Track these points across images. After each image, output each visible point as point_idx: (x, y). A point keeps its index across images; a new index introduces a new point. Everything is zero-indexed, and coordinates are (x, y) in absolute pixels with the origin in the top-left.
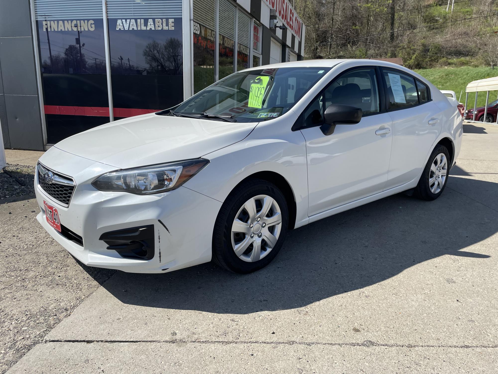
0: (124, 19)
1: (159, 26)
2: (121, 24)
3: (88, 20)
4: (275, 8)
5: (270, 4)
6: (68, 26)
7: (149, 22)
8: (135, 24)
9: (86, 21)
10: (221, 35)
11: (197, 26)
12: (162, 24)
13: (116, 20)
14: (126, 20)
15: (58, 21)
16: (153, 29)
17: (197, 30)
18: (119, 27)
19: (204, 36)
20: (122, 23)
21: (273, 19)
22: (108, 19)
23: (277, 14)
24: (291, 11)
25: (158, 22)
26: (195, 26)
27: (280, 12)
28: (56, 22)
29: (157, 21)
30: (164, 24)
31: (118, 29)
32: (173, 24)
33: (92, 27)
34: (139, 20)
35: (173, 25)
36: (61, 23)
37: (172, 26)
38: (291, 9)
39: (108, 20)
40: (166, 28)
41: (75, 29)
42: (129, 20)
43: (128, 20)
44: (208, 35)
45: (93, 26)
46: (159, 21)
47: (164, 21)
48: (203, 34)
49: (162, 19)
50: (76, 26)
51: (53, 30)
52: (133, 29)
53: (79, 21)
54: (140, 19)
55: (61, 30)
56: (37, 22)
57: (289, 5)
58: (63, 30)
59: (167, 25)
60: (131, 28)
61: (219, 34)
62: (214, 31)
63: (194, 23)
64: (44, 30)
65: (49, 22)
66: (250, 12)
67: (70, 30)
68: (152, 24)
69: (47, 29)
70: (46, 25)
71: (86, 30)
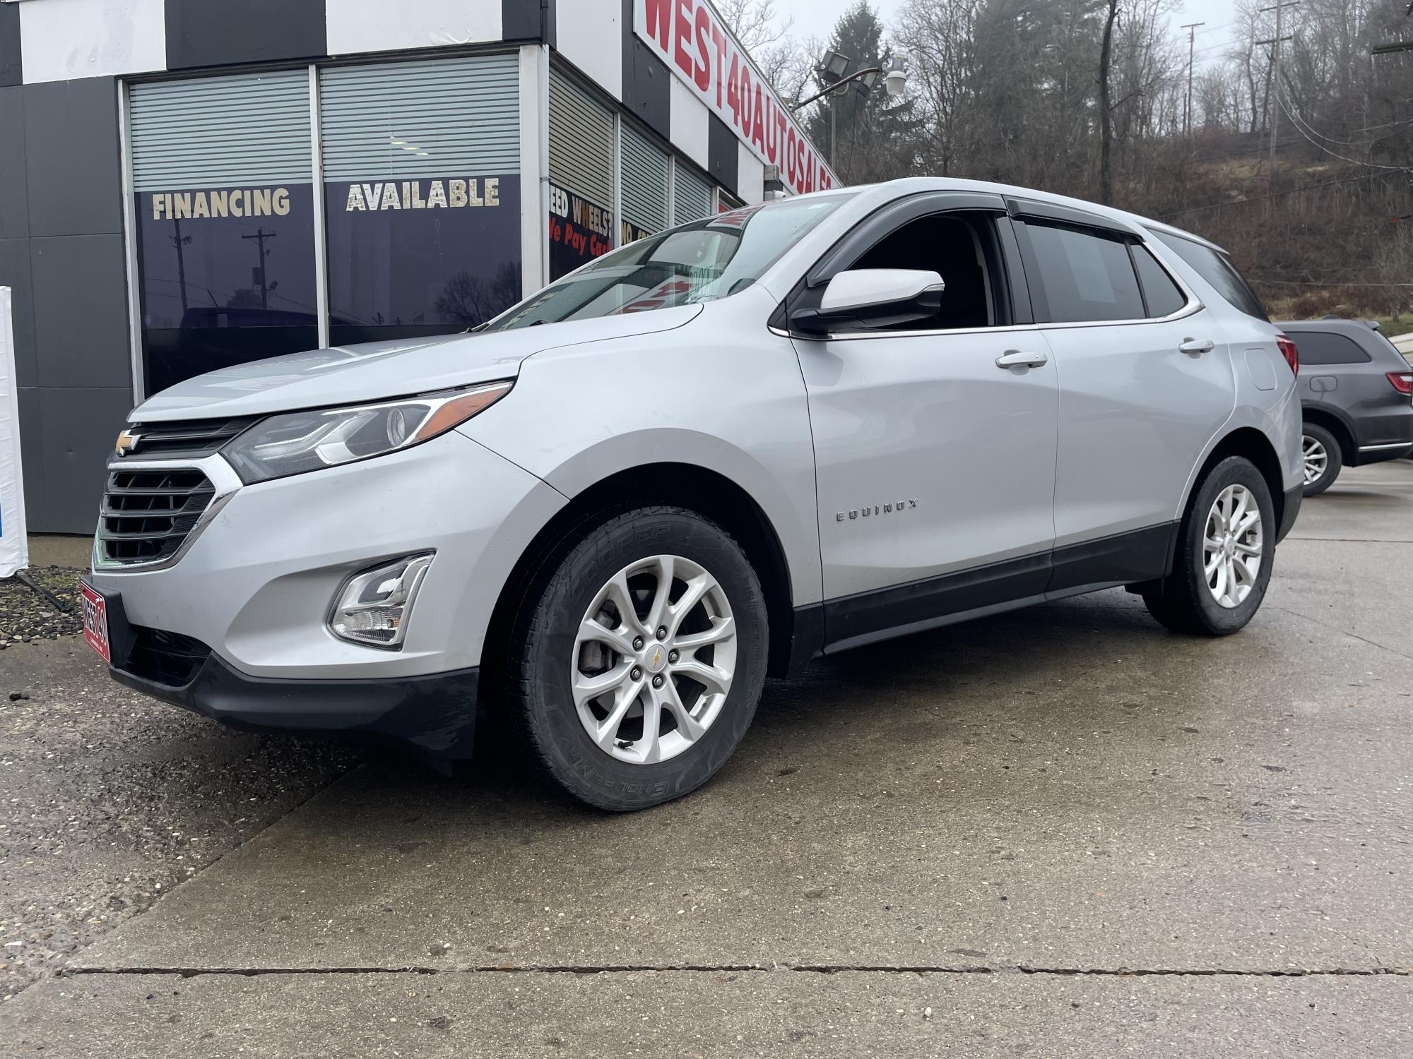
0: (366, 182)
1: (458, 199)
2: (360, 197)
3: (273, 189)
4: (777, 162)
5: (763, 152)
6: (220, 206)
7: (432, 187)
8: (396, 194)
9: (267, 192)
10: (627, 223)
11: (560, 198)
12: (467, 192)
13: (346, 186)
14: (372, 184)
15: (193, 193)
16: (444, 205)
17: (560, 207)
18: (354, 204)
19: (579, 223)
20: (363, 194)
21: (772, 190)
22: (325, 184)
23: (784, 178)
24: (823, 172)
25: (458, 188)
26: (554, 195)
27: (792, 175)
28: (187, 196)
29: (455, 184)
30: (473, 192)
31: (352, 209)
32: (497, 190)
33: (282, 207)
34: (406, 185)
35: (497, 194)
36: (201, 197)
37: (494, 197)
38: (822, 168)
40: (476, 202)
41: (237, 213)
42: (381, 185)
43: (377, 185)
44: (591, 220)
45: (286, 203)
46: (460, 184)
47: (471, 184)
48: (577, 217)
49: (466, 179)
50: (240, 203)
51: (178, 216)
52: (391, 207)
53: (249, 192)
54: (410, 181)
55: (201, 215)
56: (138, 196)
57: (817, 159)
58: (206, 215)
59: (481, 193)
60: (387, 205)
61: (622, 220)
62: (608, 212)
63: (553, 188)
64: (157, 216)
65: (168, 196)
66: (707, 169)
67: (225, 214)
68: (441, 194)
69: (163, 213)
70: (163, 203)
71: (268, 213)
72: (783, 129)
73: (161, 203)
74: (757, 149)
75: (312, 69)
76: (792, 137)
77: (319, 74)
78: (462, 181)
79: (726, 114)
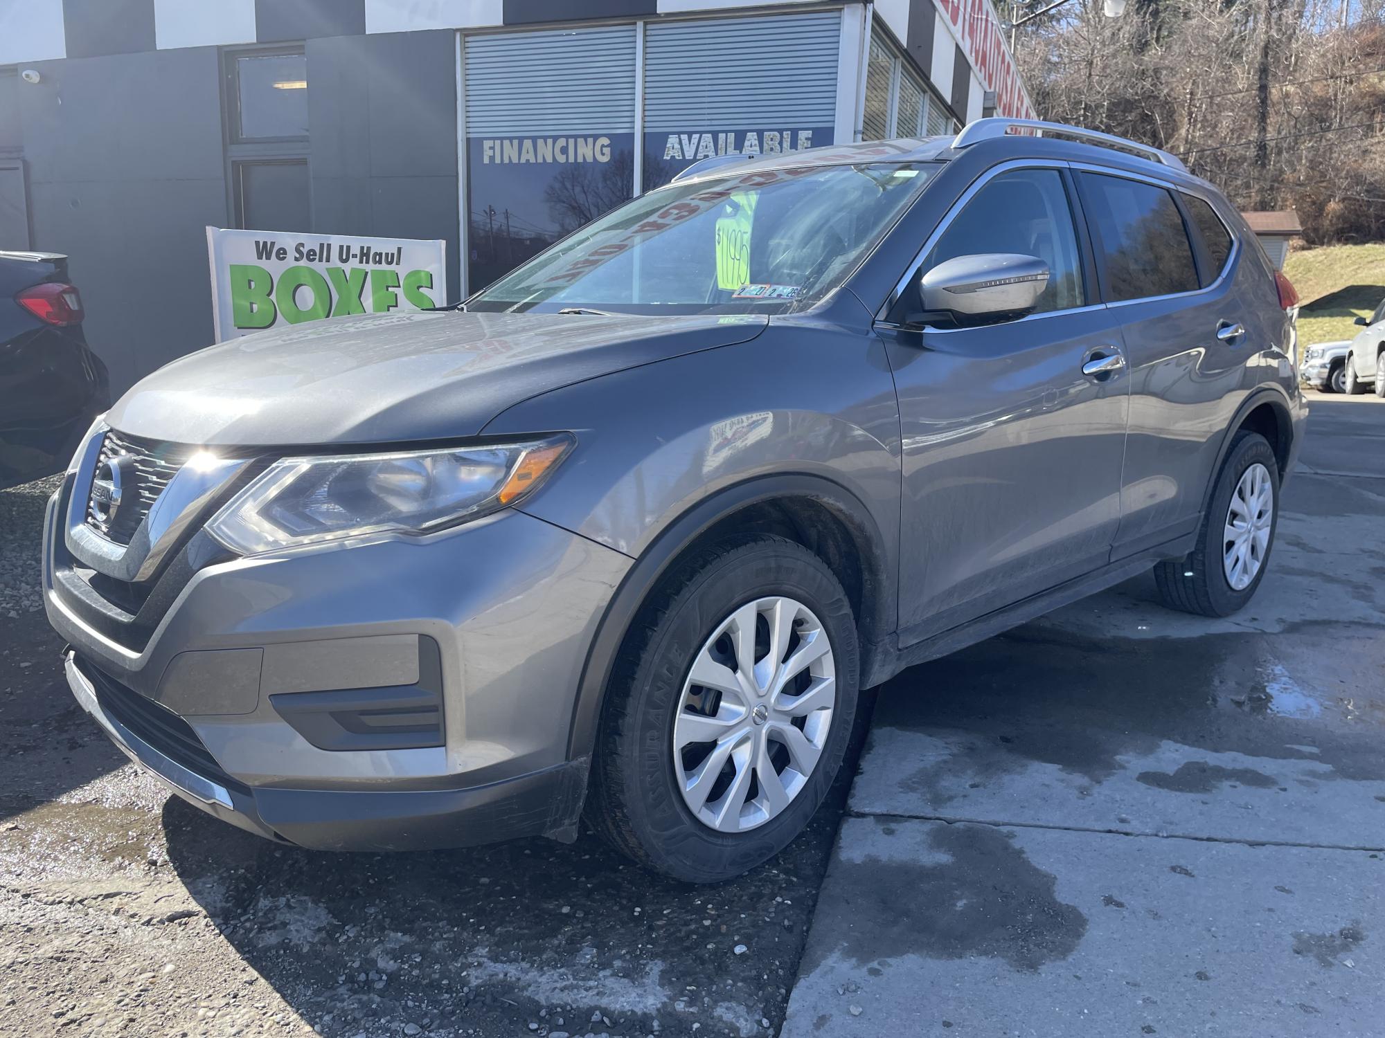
0: (684, 133)
1: (772, 149)
2: (677, 146)
3: (596, 137)
5: (985, 78)
6: (547, 152)
7: (747, 138)
8: (712, 144)
9: (590, 140)
12: (781, 143)
13: (665, 136)
14: (690, 134)
15: (521, 140)
16: (757, 155)
18: (671, 153)
20: (681, 143)
22: (644, 133)
25: (772, 140)
28: (516, 142)
29: (769, 136)
30: (787, 144)
31: (668, 158)
32: (809, 142)
33: (603, 154)
34: (722, 136)
35: (809, 146)
36: (528, 144)
37: (806, 148)
39: (644, 135)
41: (561, 159)
42: (698, 135)
43: (694, 136)
45: (607, 151)
46: (774, 136)
47: (785, 136)
49: (781, 131)
50: (564, 150)
51: (506, 161)
52: (707, 156)
53: (573, 140)
54: (726, 132)
55: (528, 160)
56: (468, 140)
58: (532, 160)
59: (794, 145)
60: (703, 154)
64: (486, 161)
65: (498, 142)
66: (950, 104)
67: (550, 160)
68: (755, 145)
69: (492, 158)
70: (492, 148)
71: (590, 159)
72: (999, 53)
73: (490, 148)
74: (981, 76)
75: (640, 24)
76: (1003, 61)
77: (645, 30)
78: (776, 133)
79: (966, 48)
